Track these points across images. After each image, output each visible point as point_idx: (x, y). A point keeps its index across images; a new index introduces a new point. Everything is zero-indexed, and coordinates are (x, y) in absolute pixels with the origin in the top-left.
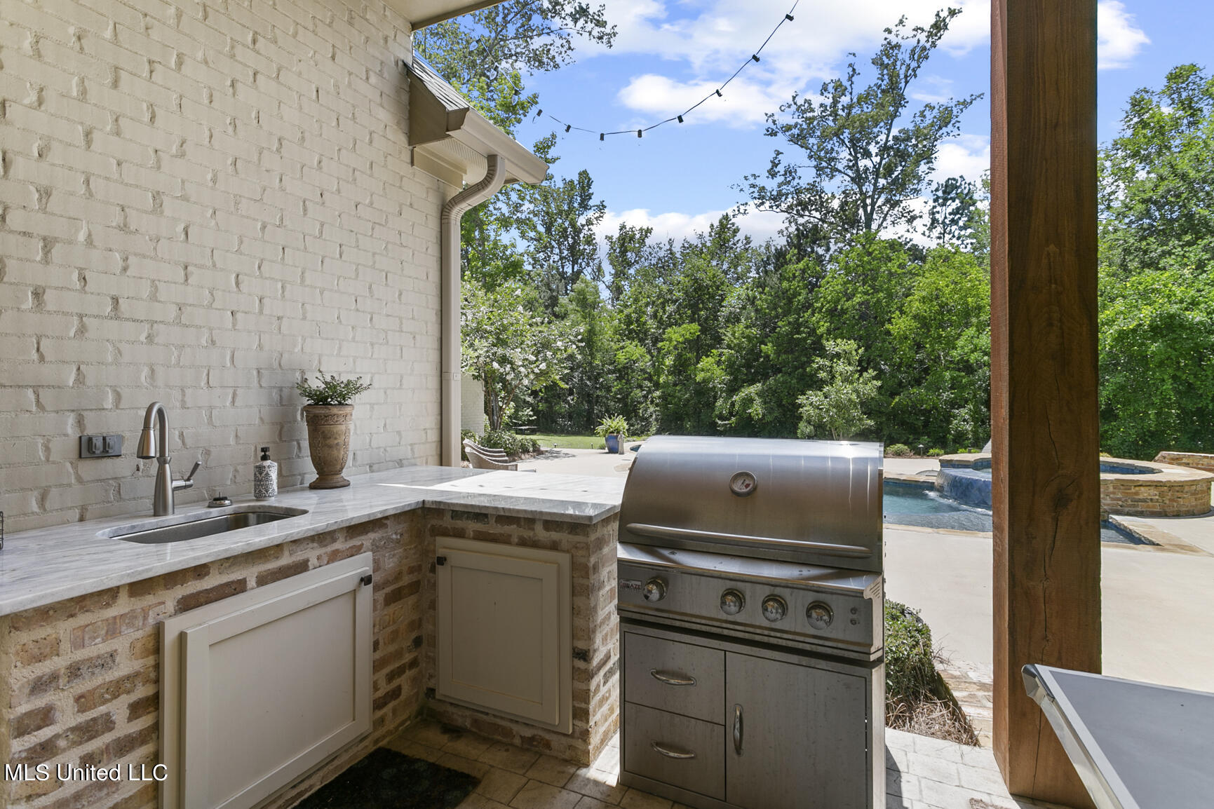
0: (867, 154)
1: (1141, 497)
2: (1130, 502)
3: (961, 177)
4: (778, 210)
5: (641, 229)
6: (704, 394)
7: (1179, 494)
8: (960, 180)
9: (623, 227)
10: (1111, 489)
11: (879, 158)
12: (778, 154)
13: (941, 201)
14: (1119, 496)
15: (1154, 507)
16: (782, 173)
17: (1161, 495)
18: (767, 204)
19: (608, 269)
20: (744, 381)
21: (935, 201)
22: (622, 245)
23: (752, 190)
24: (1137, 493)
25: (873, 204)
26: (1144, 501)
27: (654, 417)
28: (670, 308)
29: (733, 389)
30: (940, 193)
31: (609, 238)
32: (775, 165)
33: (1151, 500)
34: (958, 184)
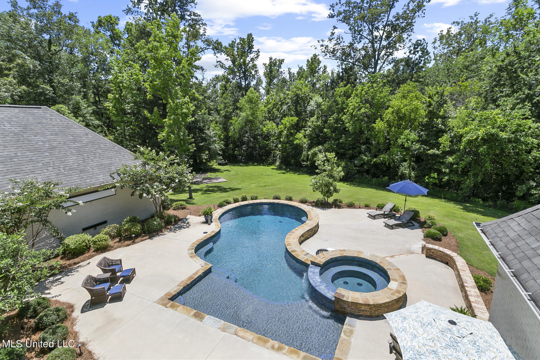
0: (377, 28)
1: (362, 309)
2: (357, 311)
3: (424, 39)
4: (334, 58)
5: (279, 60)
6: (298, 149)
7: (379, 308)
8: (423, 41)
9: (271, 59)
10: (350, 305)
11: (382, 31)
12: (334, 29)
13: (412, 52)
14: (353, 308)
15: (367, 313)
16: (336, 39)
17: (371, 309)
18: (328, 55)
19: (264, 80)
20: (315, 144)
21: (410, 52)
22: (271, 68)
23: (322, 47)
24: (360, 308)
25: (379, 55)
26: (363, 311)
27: (278, 156)
28: (285, 107)
29: (310, 147)
30: (412, 48)
31: (265, 64)
32: (333, 34)
33: (366, 311)
34: (422, 43)
